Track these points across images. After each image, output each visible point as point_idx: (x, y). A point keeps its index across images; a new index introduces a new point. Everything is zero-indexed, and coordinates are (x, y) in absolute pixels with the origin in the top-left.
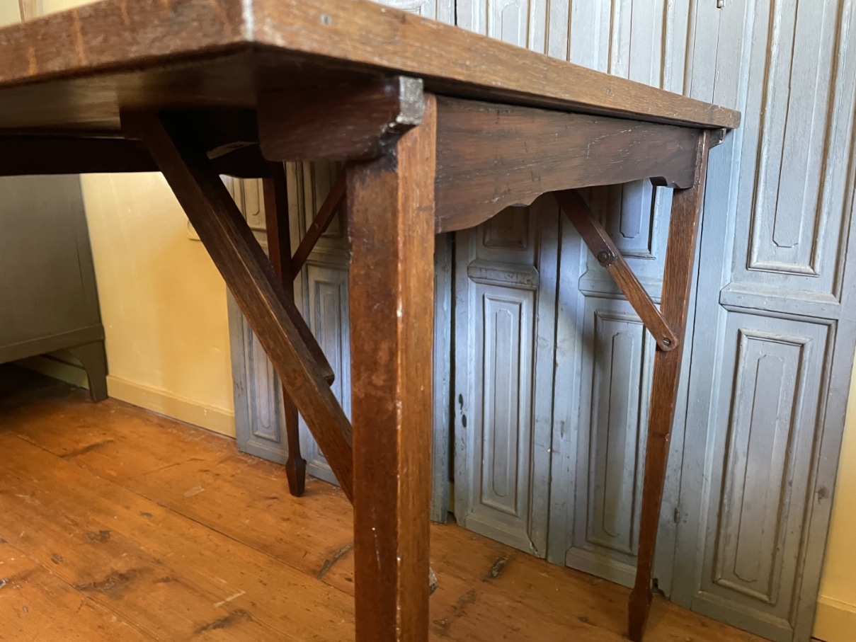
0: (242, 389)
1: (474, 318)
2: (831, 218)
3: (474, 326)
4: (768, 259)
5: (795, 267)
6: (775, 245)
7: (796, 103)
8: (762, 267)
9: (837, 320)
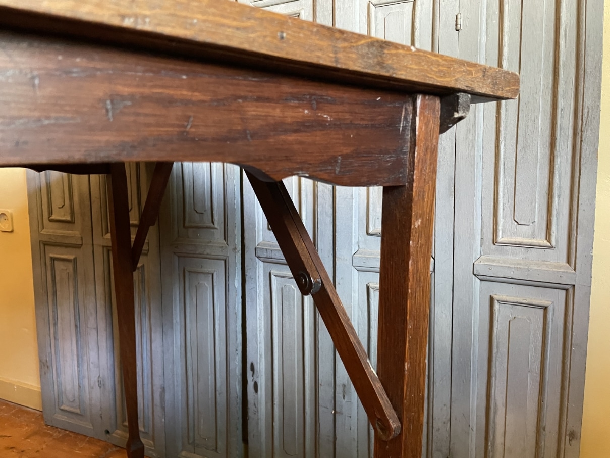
0: (48, 367)
1: (262, 293)
2: (561, 199)
3: (262, 299)
4: (511, 236)
5: (534, 242)
6: (516, 223)
7: (525, 106)
8: (507, 242)
9: (574, 286)
